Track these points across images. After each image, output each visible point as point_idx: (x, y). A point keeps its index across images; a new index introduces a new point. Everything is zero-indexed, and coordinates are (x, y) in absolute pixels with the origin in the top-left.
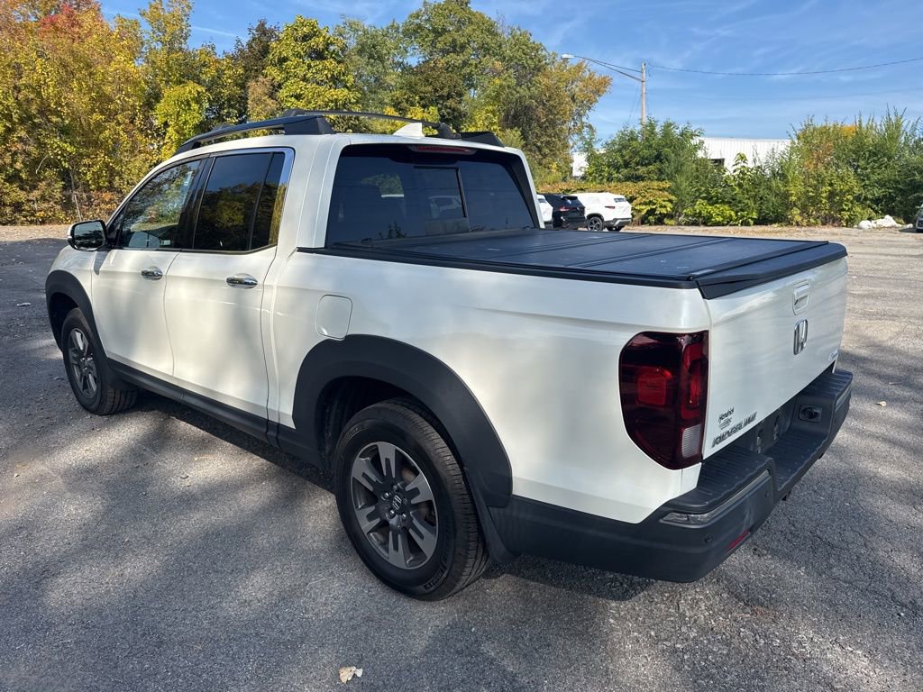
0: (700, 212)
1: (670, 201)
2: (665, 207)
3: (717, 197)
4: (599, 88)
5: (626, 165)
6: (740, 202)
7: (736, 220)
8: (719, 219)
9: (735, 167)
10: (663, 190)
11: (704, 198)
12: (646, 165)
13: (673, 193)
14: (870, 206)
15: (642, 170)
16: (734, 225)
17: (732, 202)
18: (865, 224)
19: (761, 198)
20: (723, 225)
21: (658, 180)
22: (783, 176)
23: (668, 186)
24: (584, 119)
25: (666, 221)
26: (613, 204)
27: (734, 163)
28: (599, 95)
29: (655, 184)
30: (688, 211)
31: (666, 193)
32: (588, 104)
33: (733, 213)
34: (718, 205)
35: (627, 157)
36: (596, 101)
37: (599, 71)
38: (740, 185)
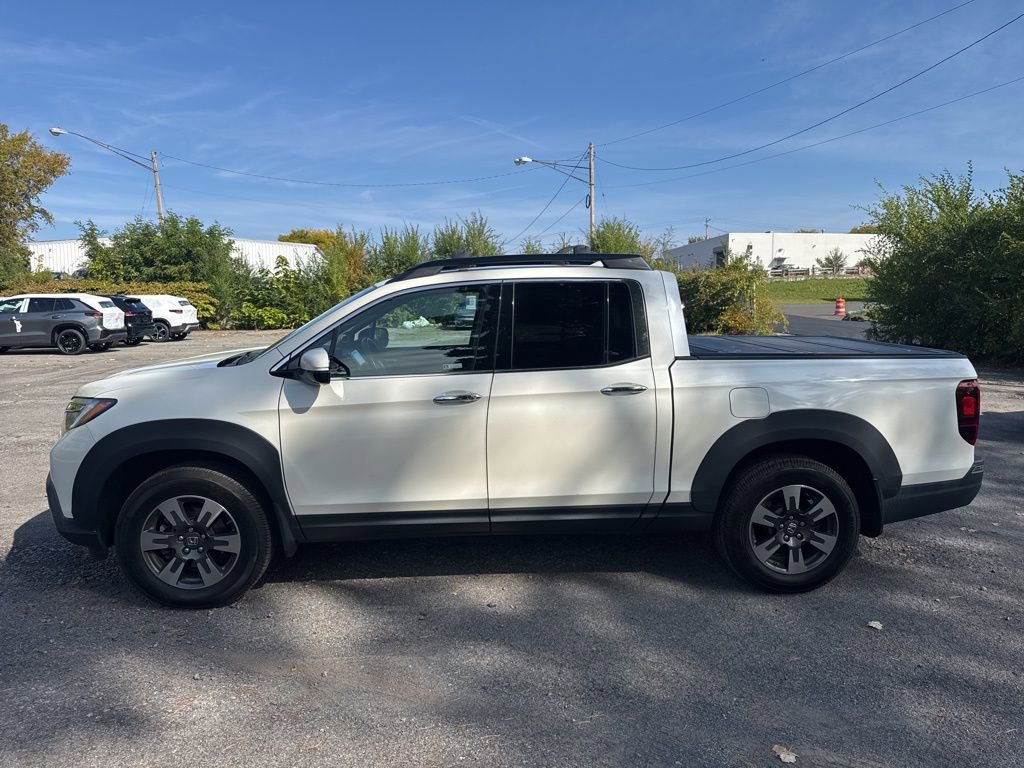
0: (249, 316)
1: (211, 304)
2: (208, 310)
3: (263, 299)
4: (54, 167)
5: (149, 263)
6: (290, 305)
7: (288, 323)
8: (271, 322)
9: (278, 270)
10: (202, 291)
11: (248, 301)
12: (176, 264)
13: (213, 295)
14: (406, 309)
15: (172, 270)
16: (287, 328)
17: (281, 305)
18: (408, 324)
19: (311, 301)
20: (275, 328)
21: (192, 280)
22: (328, 281)
23: (206, 287)
24: (33, 202)
25: (209, 325)
26: (179, 307)
27: (275, 265)
28: (55, 176)
29: (190, 285)
30: (234, 314)
31: (205, 295)
32: (41, 184)
33: (285, 316)
34: (268, 308)
35: (148, 254)
36: (50, 183)
37: (49, 147)
38: (287, 289)
